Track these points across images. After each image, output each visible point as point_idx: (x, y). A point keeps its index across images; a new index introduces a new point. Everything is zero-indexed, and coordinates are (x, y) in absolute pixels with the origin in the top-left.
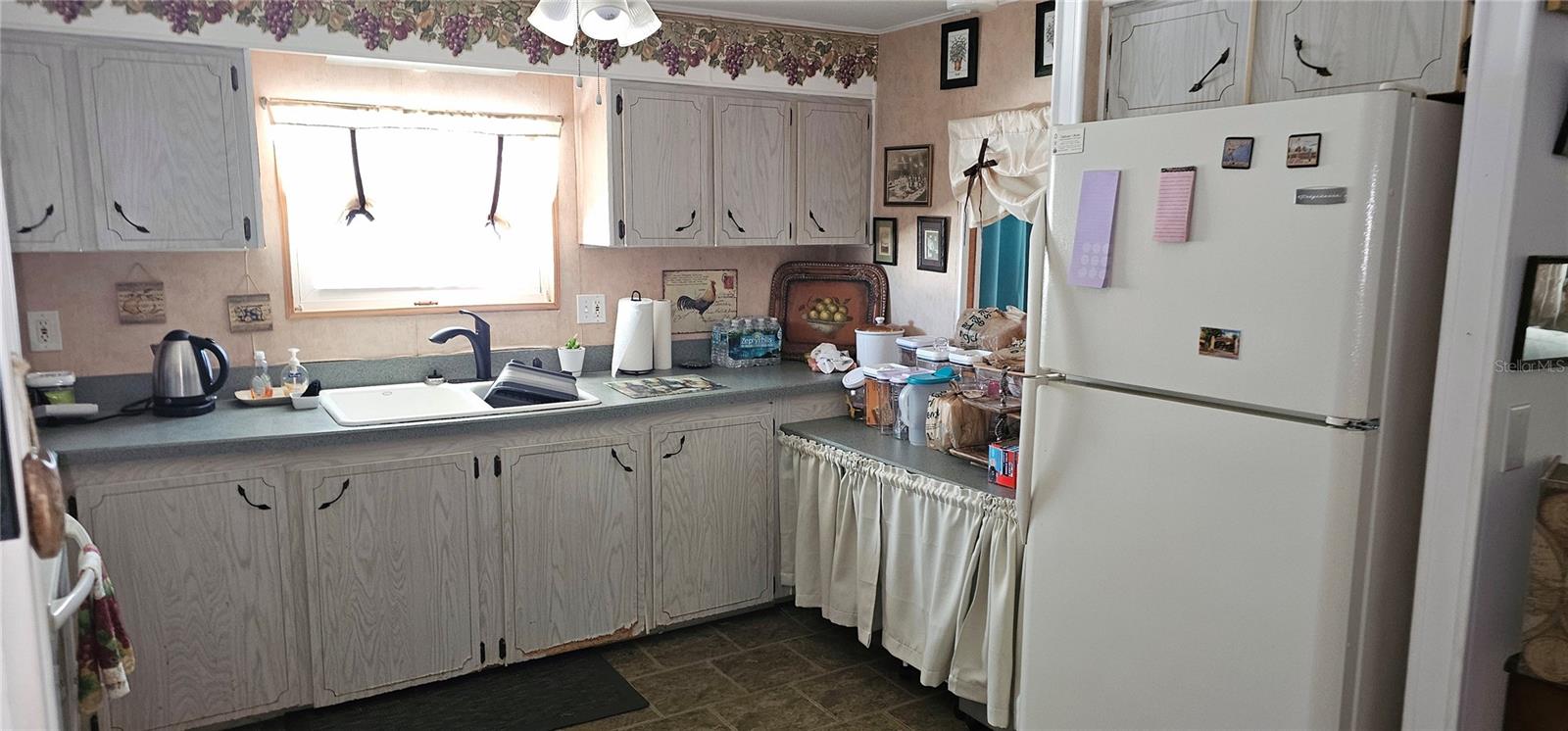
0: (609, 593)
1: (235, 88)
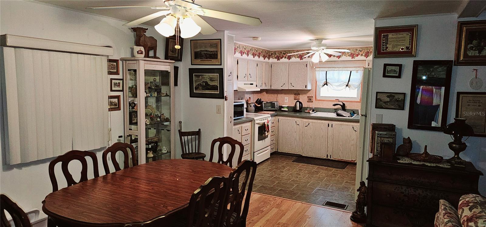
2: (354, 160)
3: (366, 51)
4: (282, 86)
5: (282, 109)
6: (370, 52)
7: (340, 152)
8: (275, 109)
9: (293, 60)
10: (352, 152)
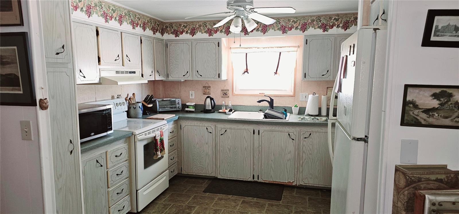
0: (286, 171)
1: (219, 46)
2: (291, 182)
3: (302, 22)
4: (184, 76)
5: (186, 109)
6: (309, 23)
7: (272, 170)
8: (176, 109)
9: (199, 35)
10: (288, 171)
